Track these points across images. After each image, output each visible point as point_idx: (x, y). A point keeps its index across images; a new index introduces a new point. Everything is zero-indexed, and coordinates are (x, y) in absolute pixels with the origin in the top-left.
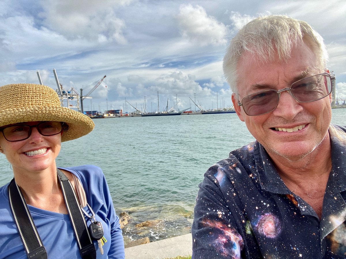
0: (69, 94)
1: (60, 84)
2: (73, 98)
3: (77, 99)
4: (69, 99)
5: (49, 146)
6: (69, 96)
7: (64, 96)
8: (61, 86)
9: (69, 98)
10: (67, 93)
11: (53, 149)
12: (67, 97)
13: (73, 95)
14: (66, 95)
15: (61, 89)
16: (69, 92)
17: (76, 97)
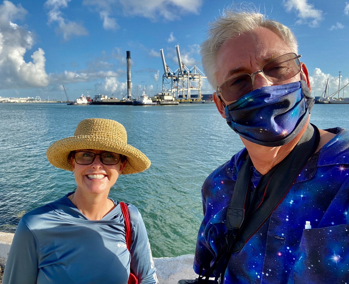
0: (190, 74)
1: (182, 63)
2: (195, 78)
3: (199, 80)
4: (190, 80)
5: (106, 174)
6: (191, 76)
7: (185, 76)
8: (183, 64)
9: (190, 78)
10: (188, 73)
11: (109, 177)
12: (188, 78)
13: (195, 75)
14: (187, 75)
15: (183, 68)
16: (190, 72)
17: (198, 77)
